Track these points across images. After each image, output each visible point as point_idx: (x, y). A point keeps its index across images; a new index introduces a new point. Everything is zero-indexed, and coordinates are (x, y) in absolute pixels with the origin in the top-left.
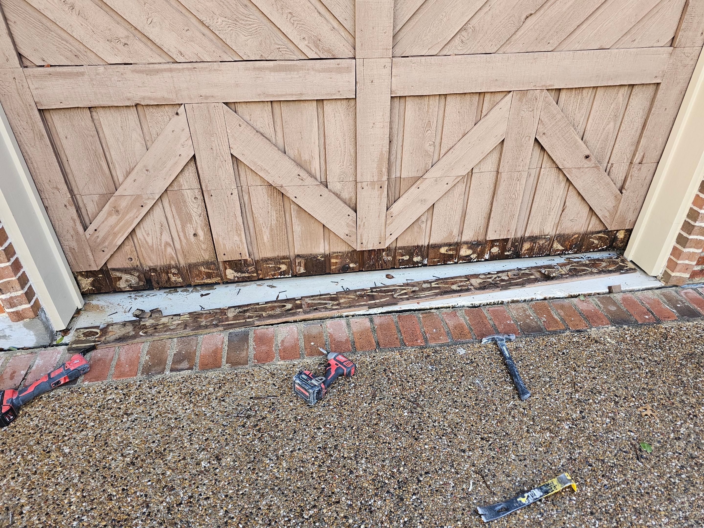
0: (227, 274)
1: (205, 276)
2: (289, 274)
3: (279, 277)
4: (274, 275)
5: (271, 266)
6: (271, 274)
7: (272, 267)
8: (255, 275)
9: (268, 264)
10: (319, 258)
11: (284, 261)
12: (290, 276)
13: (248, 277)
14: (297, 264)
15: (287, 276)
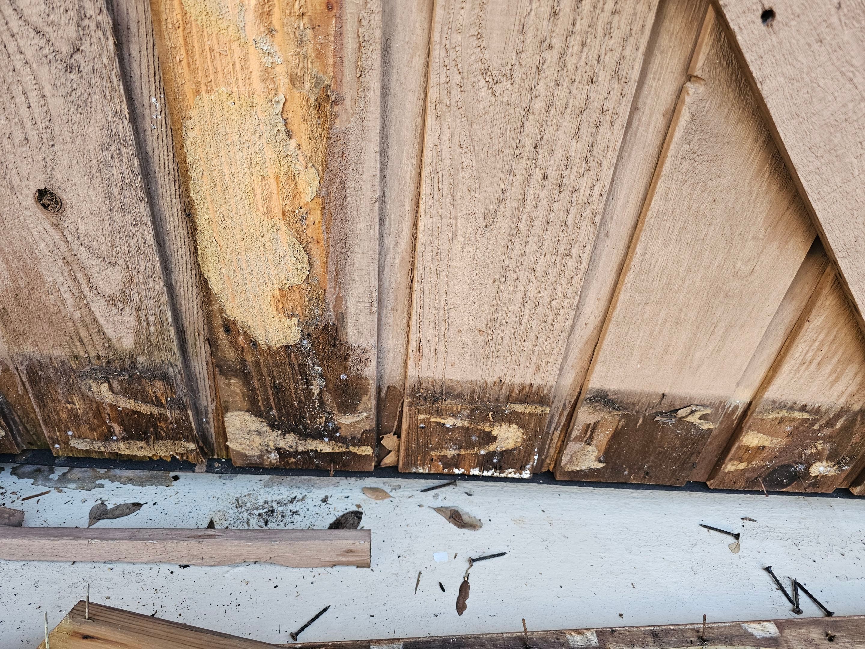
0: (230, 430)
1: (117, 428)
2: (522, 469)
3: (475, 472)
4: (457, 462)
5: (449, 422)
6: (443, 459)
7: (454, 428)
8: (367, 450)
9: (439, 413)
10: (694, 419)
11: (519, 408)
12: (526, 475)
13: (332, 457)
14: (575, 433)
15: (511, 473)
